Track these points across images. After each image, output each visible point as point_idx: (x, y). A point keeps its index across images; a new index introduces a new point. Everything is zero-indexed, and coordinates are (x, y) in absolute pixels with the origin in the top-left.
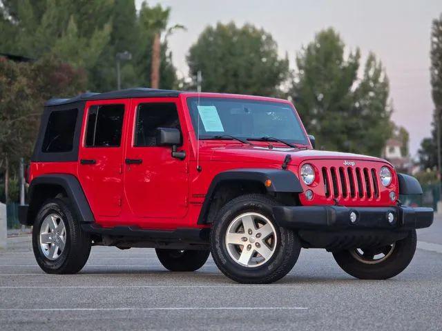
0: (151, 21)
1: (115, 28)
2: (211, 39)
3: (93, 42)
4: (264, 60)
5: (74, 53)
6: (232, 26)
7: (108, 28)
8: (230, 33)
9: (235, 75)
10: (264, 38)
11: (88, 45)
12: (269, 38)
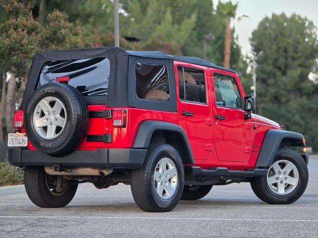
0: (225, 12)
1: (198, 17)
2: (268, 25)
3: (183, 27)
4: (307, 40)
5: (169, 36)
6: (283, 15)
7: (194, 17)
8: (281, 20)
9: (286, 51)
10: (307, 24)
11: (179, 30)
12: (311, 24)
